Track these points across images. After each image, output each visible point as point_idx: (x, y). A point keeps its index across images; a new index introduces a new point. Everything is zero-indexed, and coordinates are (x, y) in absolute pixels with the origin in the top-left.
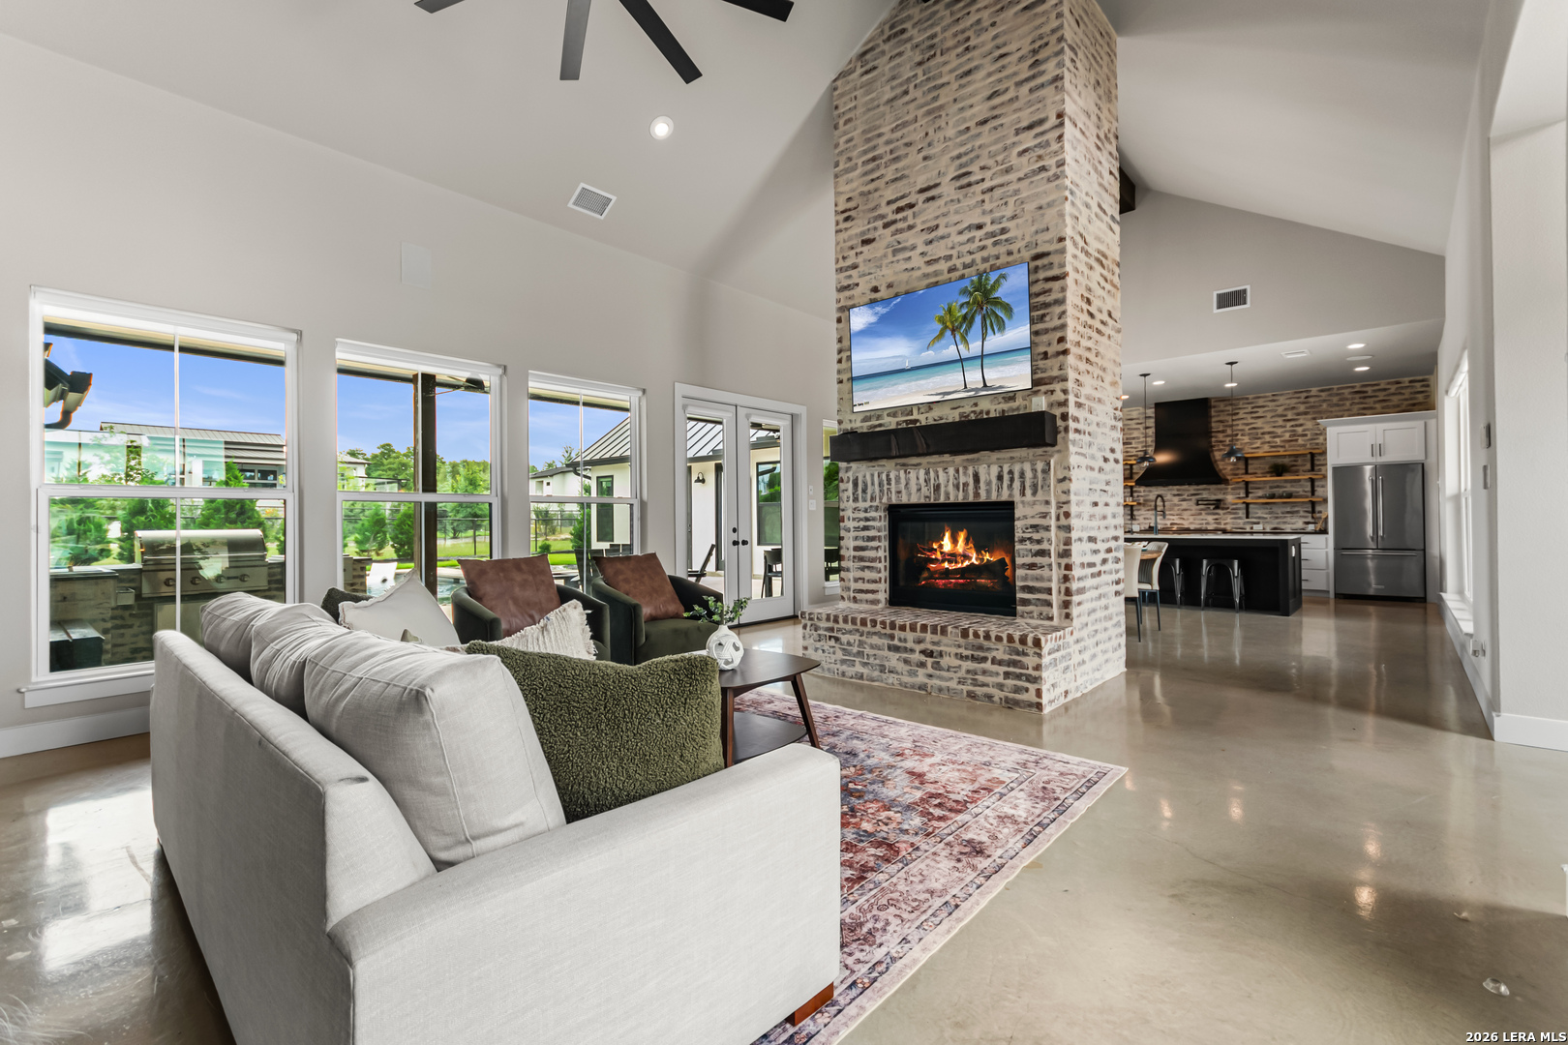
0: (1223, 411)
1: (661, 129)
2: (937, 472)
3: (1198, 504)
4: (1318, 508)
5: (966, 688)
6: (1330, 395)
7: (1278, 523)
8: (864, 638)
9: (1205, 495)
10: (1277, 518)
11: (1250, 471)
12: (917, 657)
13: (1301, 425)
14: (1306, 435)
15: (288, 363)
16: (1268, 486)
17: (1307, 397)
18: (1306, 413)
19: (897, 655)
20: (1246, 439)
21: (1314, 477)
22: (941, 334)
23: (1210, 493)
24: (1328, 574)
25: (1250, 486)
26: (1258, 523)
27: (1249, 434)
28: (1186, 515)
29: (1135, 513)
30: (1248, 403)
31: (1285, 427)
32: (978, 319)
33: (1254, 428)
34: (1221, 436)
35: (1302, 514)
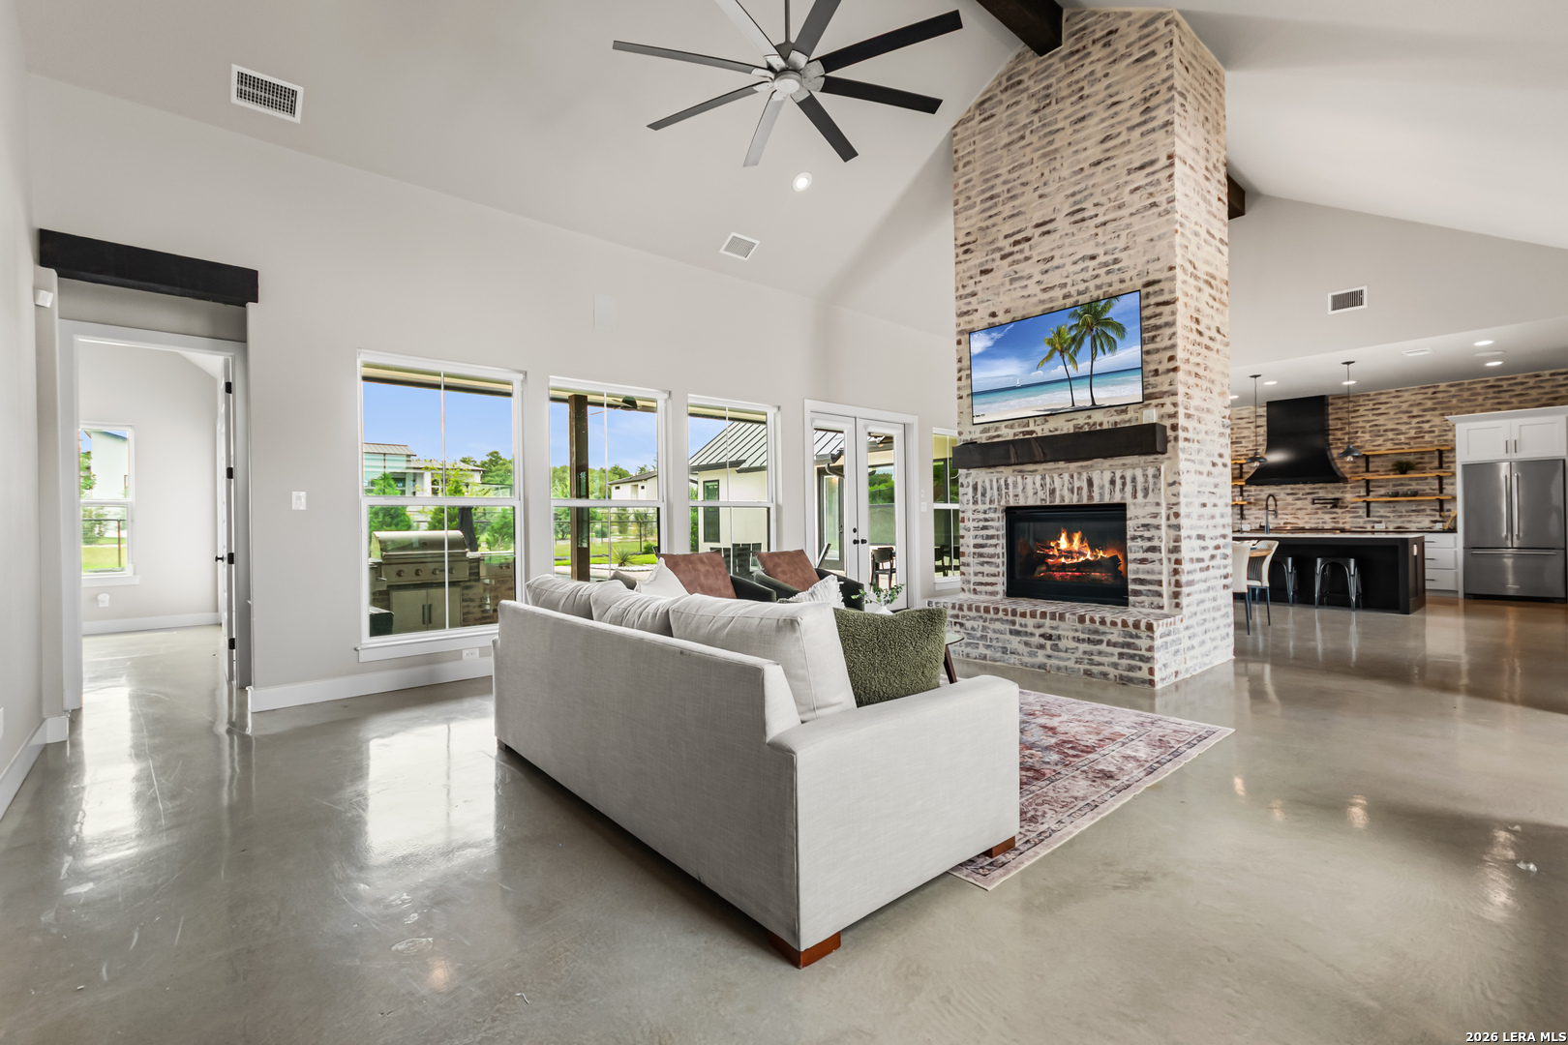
0: (1341, 408)
1: (802, 183)
2: (1052, 478)
3: (1314, 503)
4: (1446, 506)
5: (1082, 667)
6: (1461, 390)
7: (1403, 522)
8: (987, 624)
9: (1322, 494)
10: (1401, 516)
11: (1371, 469)
12: (1036, 640)
13: (1428, 421)
14: (1433, 432)
15: (515, 394)
16: (1391, 484)
17: (1434, 393)
18: (1434, 409)
19: (1018, 639)
20: (1367, 436)
21: (1441, 474)
22: (1050, 355)
23: (1327, 491)
24: (1456, 574)
25: (1371, 484)
26: (1380, 522)
27: (1370, 431)
28: (1300, 514)
29: (1245, 512)
30: (1369, 400)
31: (1410, 423)
32: (1088, 340)
33: (1376, 425)
34: (1339, 434)
35: (1428, 512)
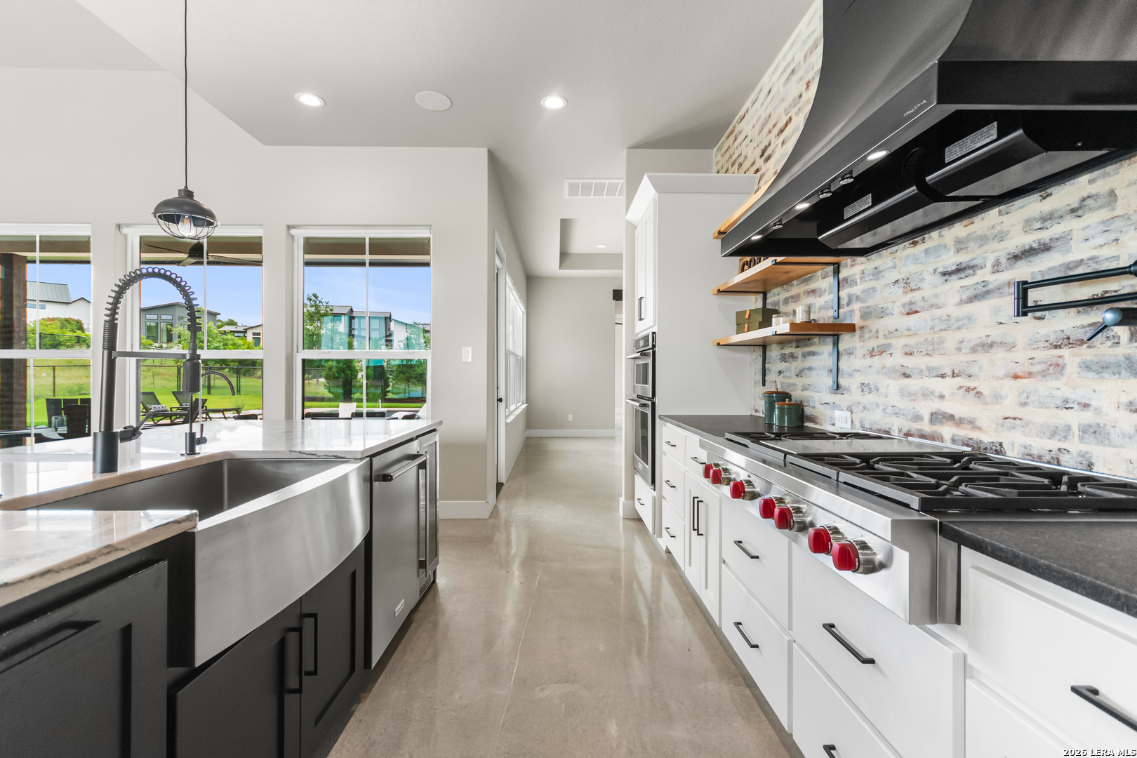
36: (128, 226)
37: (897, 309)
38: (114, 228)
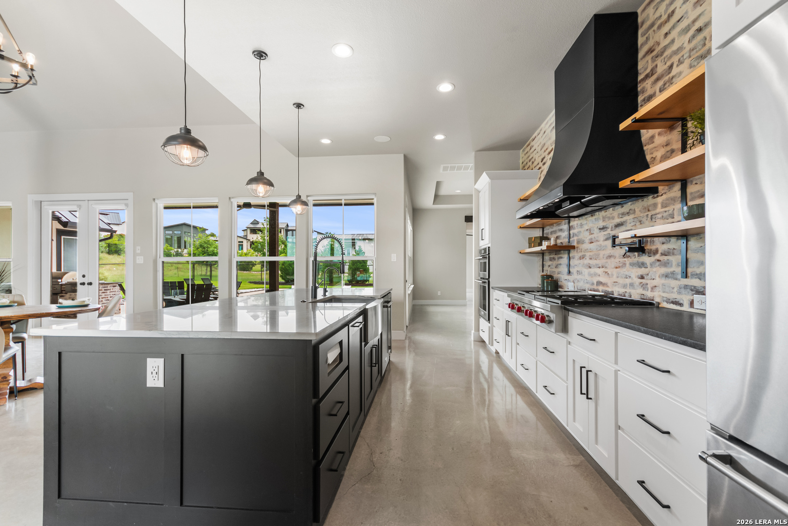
36: (233, 198)
37: (587, 241)
38: (228, 198)
